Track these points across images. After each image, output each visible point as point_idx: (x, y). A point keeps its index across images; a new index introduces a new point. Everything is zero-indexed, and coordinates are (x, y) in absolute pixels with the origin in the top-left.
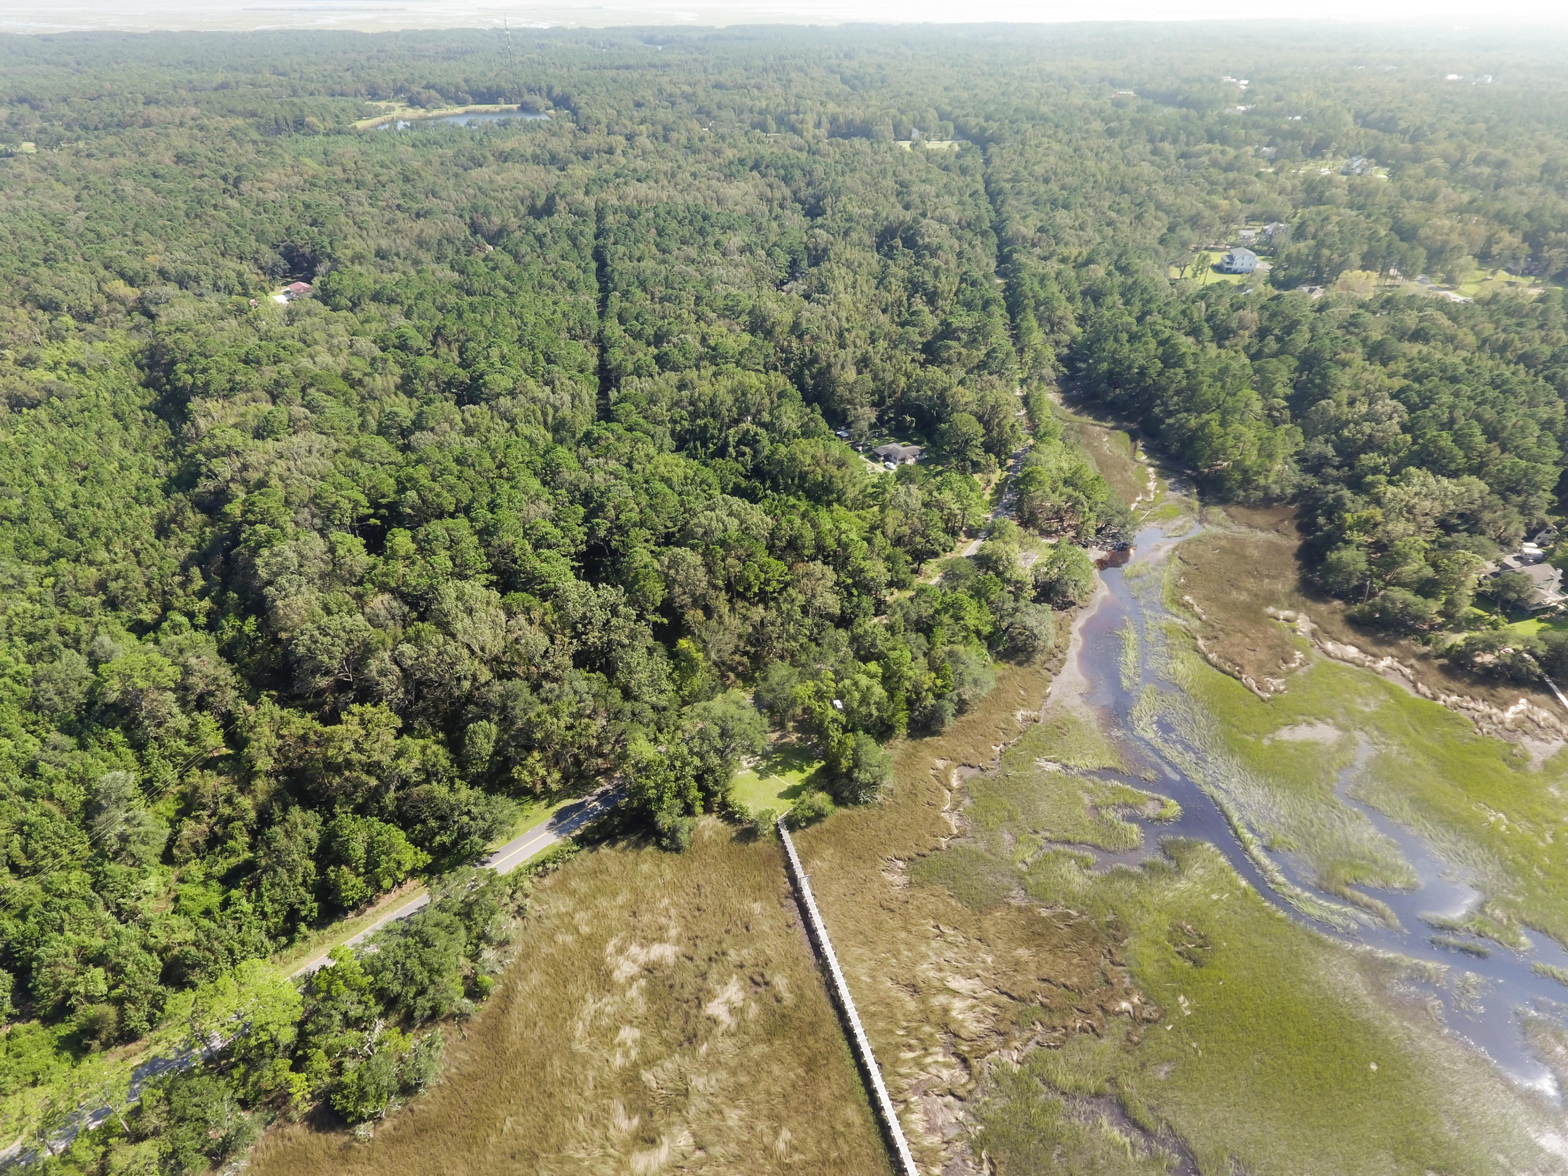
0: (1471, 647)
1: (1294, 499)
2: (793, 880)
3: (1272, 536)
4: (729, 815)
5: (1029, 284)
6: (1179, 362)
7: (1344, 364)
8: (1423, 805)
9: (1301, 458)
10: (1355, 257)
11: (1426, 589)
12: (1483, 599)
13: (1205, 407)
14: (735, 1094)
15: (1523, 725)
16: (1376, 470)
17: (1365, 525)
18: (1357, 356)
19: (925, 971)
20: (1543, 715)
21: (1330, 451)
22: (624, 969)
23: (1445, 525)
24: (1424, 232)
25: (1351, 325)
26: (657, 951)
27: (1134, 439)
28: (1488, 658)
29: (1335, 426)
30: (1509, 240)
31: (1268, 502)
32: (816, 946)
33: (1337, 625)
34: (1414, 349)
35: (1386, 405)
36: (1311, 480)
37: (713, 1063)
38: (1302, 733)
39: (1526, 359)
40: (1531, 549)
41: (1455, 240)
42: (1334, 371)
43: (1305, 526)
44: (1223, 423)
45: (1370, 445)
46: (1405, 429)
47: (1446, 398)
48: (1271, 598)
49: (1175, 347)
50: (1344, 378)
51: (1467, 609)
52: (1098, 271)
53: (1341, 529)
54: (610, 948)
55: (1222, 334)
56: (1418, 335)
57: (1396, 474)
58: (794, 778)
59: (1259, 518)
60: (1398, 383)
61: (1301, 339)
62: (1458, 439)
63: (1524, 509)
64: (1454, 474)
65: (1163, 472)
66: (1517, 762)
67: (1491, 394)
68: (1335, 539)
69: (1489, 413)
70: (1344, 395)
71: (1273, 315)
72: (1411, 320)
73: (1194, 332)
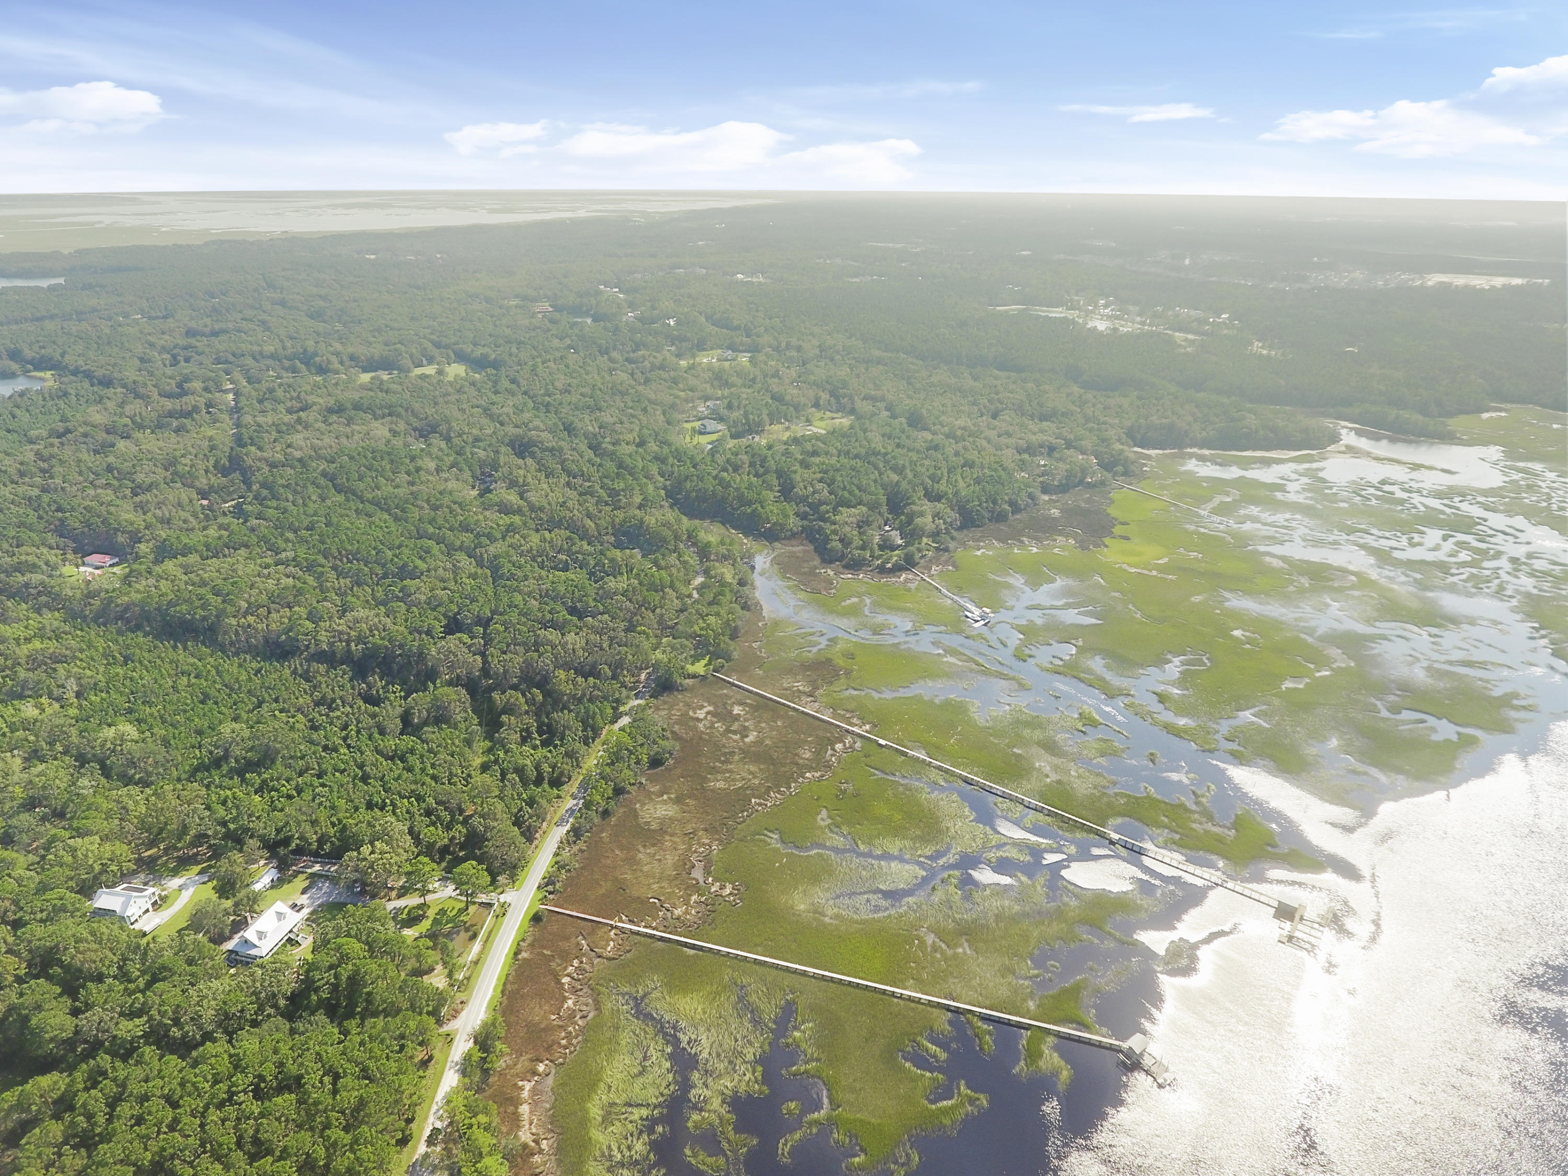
0: (884, 563)
1: (802, 532)
2: (729, 682)
3: (801, 548)
4: (694, 676)
5: (628, 461)
6: (728, 485)
7: (795, 472)
8: (890, 608)
9: (797, 514)
10: (765, 418)
11: (863, 548)
12: (881, 547)
13: (750, 503)
14: (759, 722)
15: (907, 581)
16: (828, 512)
17: (835, 532)
18: (797, 467)
19: (785, 685)
20: (910, 576)
21: (808, 509)
22: (702, 716)
23: (860, 527)
24: (788, 398)
25: (786, 453)
26: (705, 710)
27: (724, 524)
28: (889, 565)
29: (803, 500)
30: (824, 396)
31: (794, 535)
32: (751, 692)
33: (841, 570)
34: (816, 460)
35: (819, 486)
36: (805, 523)
37: (746, 720)
38: (848, 602)
39: (856, 456)
40: (887, 528)
41: (803, 400)
42: (793, 476)
43: (812, 540)
44: (762, 507)
45: (821, 503)
46: (830, 494)
47: (839, 479)
48: (816, 568)
49: (722, 479)
50: (797, 477)
51: (878, 553)
52: (653, 446)
53: (827, 536)
54: (691, 713)
55: (736, 469)
56: (815, 453)
57: (835, 511)
58: (703, 662)
59: (794, 542)
60: (819, 476)
61: (772, 464)
62: (851, 493)
63: (880, 513)
64: (854, 507)
65: (746, 536)
66: (909, 590)
67: (853, 473)
68: (827, 540)
69: (856, 482)
70: (801, 485)
71: (753, 456)
72: (808, 447)
73: (725, 470)
